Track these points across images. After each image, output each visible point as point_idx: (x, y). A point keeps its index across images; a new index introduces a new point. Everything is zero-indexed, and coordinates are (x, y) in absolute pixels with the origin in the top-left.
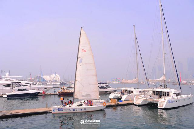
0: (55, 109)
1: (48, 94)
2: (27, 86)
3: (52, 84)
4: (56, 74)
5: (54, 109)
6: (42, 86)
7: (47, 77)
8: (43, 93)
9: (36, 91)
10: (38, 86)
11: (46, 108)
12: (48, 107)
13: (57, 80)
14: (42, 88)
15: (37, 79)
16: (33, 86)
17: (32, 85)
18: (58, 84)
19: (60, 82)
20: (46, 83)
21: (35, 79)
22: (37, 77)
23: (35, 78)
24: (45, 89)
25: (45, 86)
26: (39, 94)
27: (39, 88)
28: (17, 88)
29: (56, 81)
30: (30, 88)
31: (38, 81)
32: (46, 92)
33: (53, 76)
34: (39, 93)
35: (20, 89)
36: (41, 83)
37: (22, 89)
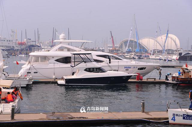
0: (177, 115)
1: (149, 80)
2: (101, 61)
3: (160, 56)
4: (169, 35)
5: (174, 115)
6: (133, 63)
7: (148, 43)
8: (139, 77)
9: (121, 73)
10: (125, 62)
11: (141, 113)
12: (145, 111)
13: (174, 48)
14: (134, 67)
15: (126, 46)
16: (114, 62)
17: (111, 60)
18: (175, 57)
19: (180, 54)
20: (146, 56)
21: (121, 47)
22: (126, 42)
23: (122, 44)
24: (142, 69)
25: (142, 64)
26: (130, 80)
27: (127, 68)
28: (83, 65)
29: (170, 52)
30: (109, 66)
31: (129, 52)
32: (143, 76)
33: (162, 39)
34: (129, 77)
35: (90, 69)
36: (135, 55)
37: (93, 68)
